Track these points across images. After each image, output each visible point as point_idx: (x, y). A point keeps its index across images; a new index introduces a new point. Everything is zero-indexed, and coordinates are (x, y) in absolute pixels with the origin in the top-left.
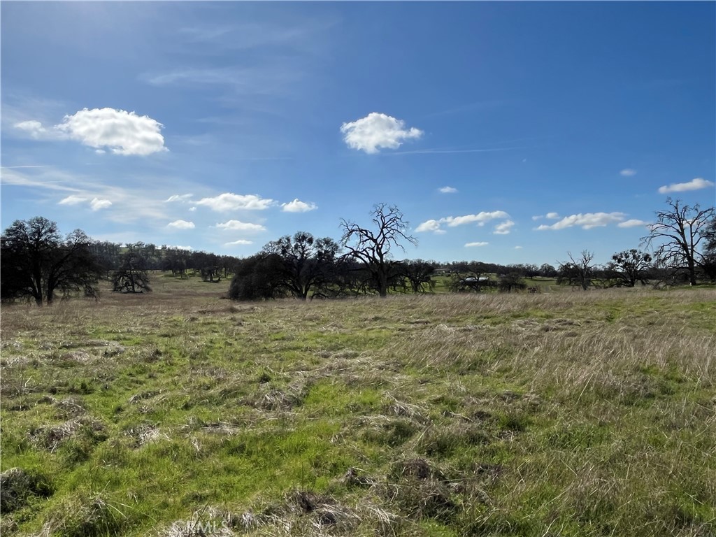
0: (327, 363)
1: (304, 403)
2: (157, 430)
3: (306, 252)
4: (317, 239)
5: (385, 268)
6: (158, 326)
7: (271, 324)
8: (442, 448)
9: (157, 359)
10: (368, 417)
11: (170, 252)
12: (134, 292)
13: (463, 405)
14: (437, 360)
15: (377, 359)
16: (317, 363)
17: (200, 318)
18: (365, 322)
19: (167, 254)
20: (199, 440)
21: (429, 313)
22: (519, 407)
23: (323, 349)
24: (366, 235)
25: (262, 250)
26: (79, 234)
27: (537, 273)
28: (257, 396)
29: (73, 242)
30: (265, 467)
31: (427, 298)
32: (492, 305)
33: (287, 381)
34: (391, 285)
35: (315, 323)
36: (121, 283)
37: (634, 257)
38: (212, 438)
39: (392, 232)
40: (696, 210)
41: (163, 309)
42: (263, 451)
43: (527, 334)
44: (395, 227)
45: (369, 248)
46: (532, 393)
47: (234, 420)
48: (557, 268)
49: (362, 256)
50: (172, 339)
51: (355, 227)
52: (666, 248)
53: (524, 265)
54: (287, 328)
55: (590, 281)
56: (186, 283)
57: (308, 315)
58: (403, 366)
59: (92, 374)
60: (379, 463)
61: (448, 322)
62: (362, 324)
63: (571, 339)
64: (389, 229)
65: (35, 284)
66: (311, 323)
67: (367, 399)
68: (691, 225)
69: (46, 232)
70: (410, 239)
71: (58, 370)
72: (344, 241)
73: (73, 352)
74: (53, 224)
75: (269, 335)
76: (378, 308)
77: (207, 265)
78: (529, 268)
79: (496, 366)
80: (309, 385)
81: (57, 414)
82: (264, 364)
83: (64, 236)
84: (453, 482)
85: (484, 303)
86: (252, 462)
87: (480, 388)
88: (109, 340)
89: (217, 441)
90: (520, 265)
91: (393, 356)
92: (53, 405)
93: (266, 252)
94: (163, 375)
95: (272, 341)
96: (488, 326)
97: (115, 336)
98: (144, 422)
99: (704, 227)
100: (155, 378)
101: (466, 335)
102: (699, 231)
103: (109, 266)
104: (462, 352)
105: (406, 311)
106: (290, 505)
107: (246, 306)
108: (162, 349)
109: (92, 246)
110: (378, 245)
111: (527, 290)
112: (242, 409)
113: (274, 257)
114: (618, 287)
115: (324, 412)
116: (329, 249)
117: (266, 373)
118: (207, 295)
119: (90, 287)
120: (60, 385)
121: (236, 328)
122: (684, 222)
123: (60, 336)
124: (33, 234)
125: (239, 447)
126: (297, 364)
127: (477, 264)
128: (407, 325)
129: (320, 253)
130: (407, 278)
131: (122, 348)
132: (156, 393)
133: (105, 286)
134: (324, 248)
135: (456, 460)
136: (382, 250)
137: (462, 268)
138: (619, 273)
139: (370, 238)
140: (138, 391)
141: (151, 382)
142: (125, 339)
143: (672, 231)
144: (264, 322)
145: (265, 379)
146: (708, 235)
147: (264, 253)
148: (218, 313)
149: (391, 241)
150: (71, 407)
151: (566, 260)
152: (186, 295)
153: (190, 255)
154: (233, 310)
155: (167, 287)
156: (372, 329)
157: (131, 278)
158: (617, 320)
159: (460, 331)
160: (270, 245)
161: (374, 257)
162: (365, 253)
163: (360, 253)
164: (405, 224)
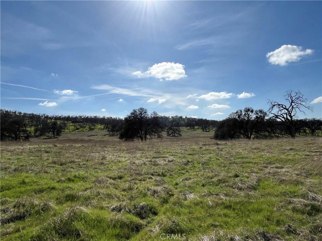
0: (267, 170)
1: (257, 189)
2: (193, 194)
3: (250, 117)
4: (255, 110)
5: (294, 123)
6: (186, 150)
7: (236, 151)
9: (188, 164)
10: (294, 199)
11: (189, 119)
12: (175, 136)
15: (294, 170)
16: (262, 170)
17: (203, 148)
18: (285, 151)
19: (187, 120)
20: (211, 200)
23: (264, 164)
24: (282, 107)
25: (228, 116)
26: (155, 113)
28: (234, 184)
29: (153, 116)
30: (242, 217)
33: (248, 178)
34: (297, 132)
35: (258, 151)
36: (170, 132)
38: (216, 200)
39: (297, 104)
41: (188, 143)
42: (240, 209)
44: (299, 102)
45: (284, 113)
47: (225, 193)
49: (281, 118)
50: (194, 156)
51: (276, 103)
54: (244, 153)
56: (195, 132)
57: (254, 147)
58: (311, 174)
59: (165, 169)
60: (303, 224)
62: (283, 151)
64: (295, 103)
65: (140, 133)
66: (256, 151)
67: (292, 190)
69: (143, 113)
70: (308, 108)
71: (153, 167)
72: (270, 110)
73: (157, 160)
74: (146, 110)
75: (236, 156)
76: (292, 144)
77: (204, 124)
80: (259, 180)
81: (155, 184)
82: (235, 169)
83: (150, 114)
86: (236, 213)
88: (169, 155)
89: (218, 201)
91: (304, 169)
92: (153, 180)
93: (230, 117)
94: (191, 171)
95: (237, 158)
97: (171, 154)
98: (187, 190)
100: (189, 172)
103: (166, 126)
105: (309, 145)
106: (258, 236)
107: (223, 142)
108: (190, 160)
109: (160, 118)
110: (289, 112)
112: (228, 188)
113: (235, 119)
115: (269, 194)
116: (262, 115)
117: (237, 173)
118: (204, 137)
119: (159, 134)
120: (154, 172)
121: (220, 152)
123: (151, 153)
124: (139, 114)
125: (229, 206)
126: (252, 170)
128: (310, 153)
129: (257, 117)
130: (307, 128)
131: (175, 159)
132: (190, 179)
133: (164, 134)
134: (260, 115)
136: (292, 114)
139: (284, 108)
140: (184, 177)
141: (187, 173)
142: (175, 155)
144: (232, 149)
145: (237, 176)
148: (211, 145)
149: (297, 109)
150: (160, 181)
152: (195, 137)
153: (197, 120)
154: (217, 144)
155: (188, 134)
156: (290, 155)
157: (174, 130)
160: (232, 114)
161: (287, 118)
162: (282, 116)
163: (279, 116)
164: (305, 100)
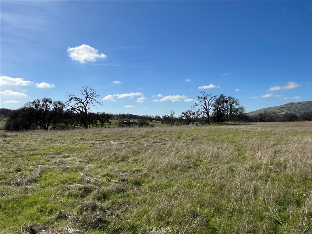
0: (54, 161)
1: (39, 181)
3: (48, 108)
4: (54, 101)
5: (88, 116)
7: (26, 143)
8: (104, 197)
10: (71, 185)
13: (116, 176)
14: (107, 157)
15: (79, 158)
16: (49, 161)
18: (76, 141)
21: (106, 136)
22: (140, 176)
23: (52, 154)
24: (79, 101)
25: (24, 106)
27: (154, 119)
28: (12, 179)
30: (12, 215)
31: (106, 130)
32: (134, 133)
33: (31, 170)
34: (91, 124)
35: (50, 142)
37: (190, 113)
39: (91, 99)
40: (211, 96)
42: (12, 207)
43: (147, 144)
44: (93, 98)
45: (80, 106)
46: (146, 169)
48: (161, 117)
49: (77, 110)
51: (74, 97)
52: (200, 110)
53: (149, 116)
54: (34, 145)
55: (174, 122)
57: (46, 138)
58: (91, 160)
60: (74, 206)
61: (115, 140)
62: (74, 142)
63: (164, 146)
66: (48, 142)
67: (72, 177)
68: (209, 102)
70: (99, 103)
72: (68, 103)
75: (24, 148)
76: (83, 134)
78: (151, 117)
79: (132, 159)
80: (43, 172)
82: (19, 163)
84: (109, 211)
85: (130, 132)
87: (125, 168)
90: (147, 116)
91: (87, 156)
93: (26, 107)
95: (26, 151)
96: (132, 141)
99: (213, 103)
101: (122, 146)
102: (211, 104)
104: (119, 153)
105: (96, 136)
110: (84, 105)
111: (150, 126)
113: (31, 109)
114: (184, 125)
116: (60, 106)
117: (19, 167)
122: (207, 100)
126: (37, 162)
127: (129, 115)
128: (96, 142)
129: (55, 108)
130: (98, 121)
134: (58, 106)
135: (110, 201)
136: (86, 108)
137: (123, 116)
138: (184, 119)
139: (81, 102)
143: (202, 104)
144: (22, 141)
145: (18, 170)
146: (214, 106)
147: (25, 108)
149: (91, 103)
151: (165, 114)
154: (5, 136)
156: (79, 144)
158: (182, 138)
159: (119, 144)
160: (29, 103)
161: (82, 111)
162: (78, 109)
163: (76, 108)
164: (97, 96)
